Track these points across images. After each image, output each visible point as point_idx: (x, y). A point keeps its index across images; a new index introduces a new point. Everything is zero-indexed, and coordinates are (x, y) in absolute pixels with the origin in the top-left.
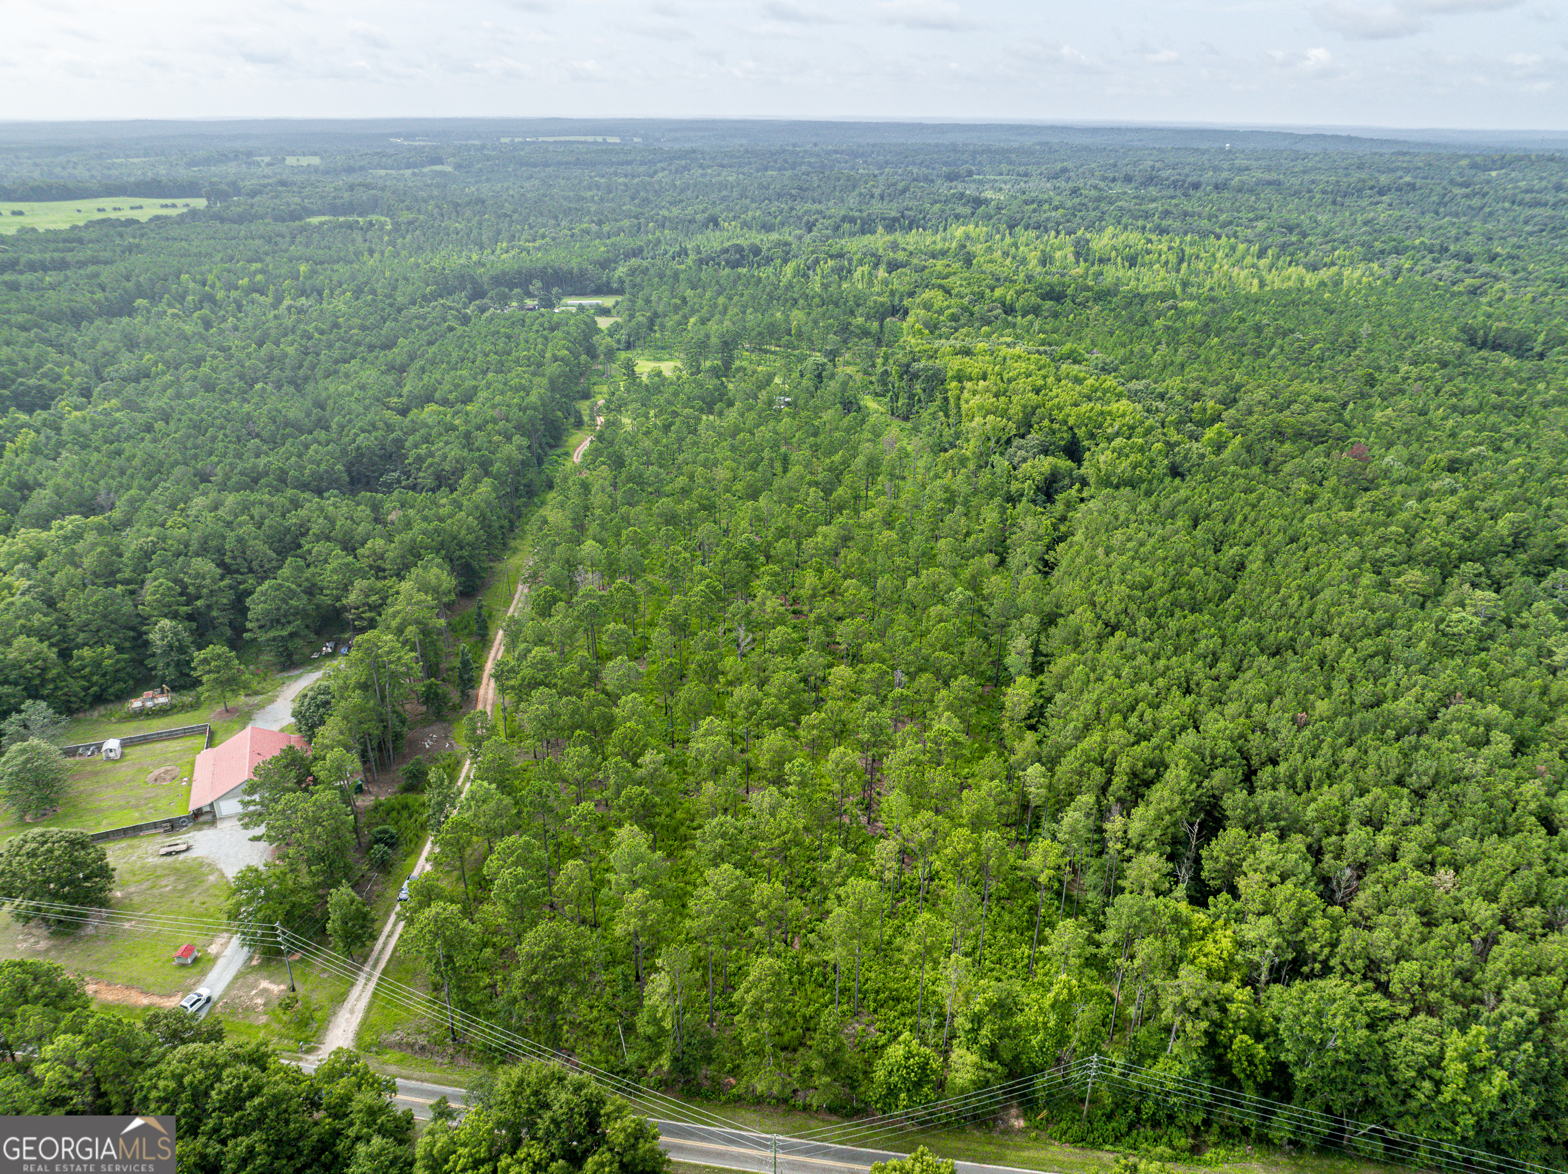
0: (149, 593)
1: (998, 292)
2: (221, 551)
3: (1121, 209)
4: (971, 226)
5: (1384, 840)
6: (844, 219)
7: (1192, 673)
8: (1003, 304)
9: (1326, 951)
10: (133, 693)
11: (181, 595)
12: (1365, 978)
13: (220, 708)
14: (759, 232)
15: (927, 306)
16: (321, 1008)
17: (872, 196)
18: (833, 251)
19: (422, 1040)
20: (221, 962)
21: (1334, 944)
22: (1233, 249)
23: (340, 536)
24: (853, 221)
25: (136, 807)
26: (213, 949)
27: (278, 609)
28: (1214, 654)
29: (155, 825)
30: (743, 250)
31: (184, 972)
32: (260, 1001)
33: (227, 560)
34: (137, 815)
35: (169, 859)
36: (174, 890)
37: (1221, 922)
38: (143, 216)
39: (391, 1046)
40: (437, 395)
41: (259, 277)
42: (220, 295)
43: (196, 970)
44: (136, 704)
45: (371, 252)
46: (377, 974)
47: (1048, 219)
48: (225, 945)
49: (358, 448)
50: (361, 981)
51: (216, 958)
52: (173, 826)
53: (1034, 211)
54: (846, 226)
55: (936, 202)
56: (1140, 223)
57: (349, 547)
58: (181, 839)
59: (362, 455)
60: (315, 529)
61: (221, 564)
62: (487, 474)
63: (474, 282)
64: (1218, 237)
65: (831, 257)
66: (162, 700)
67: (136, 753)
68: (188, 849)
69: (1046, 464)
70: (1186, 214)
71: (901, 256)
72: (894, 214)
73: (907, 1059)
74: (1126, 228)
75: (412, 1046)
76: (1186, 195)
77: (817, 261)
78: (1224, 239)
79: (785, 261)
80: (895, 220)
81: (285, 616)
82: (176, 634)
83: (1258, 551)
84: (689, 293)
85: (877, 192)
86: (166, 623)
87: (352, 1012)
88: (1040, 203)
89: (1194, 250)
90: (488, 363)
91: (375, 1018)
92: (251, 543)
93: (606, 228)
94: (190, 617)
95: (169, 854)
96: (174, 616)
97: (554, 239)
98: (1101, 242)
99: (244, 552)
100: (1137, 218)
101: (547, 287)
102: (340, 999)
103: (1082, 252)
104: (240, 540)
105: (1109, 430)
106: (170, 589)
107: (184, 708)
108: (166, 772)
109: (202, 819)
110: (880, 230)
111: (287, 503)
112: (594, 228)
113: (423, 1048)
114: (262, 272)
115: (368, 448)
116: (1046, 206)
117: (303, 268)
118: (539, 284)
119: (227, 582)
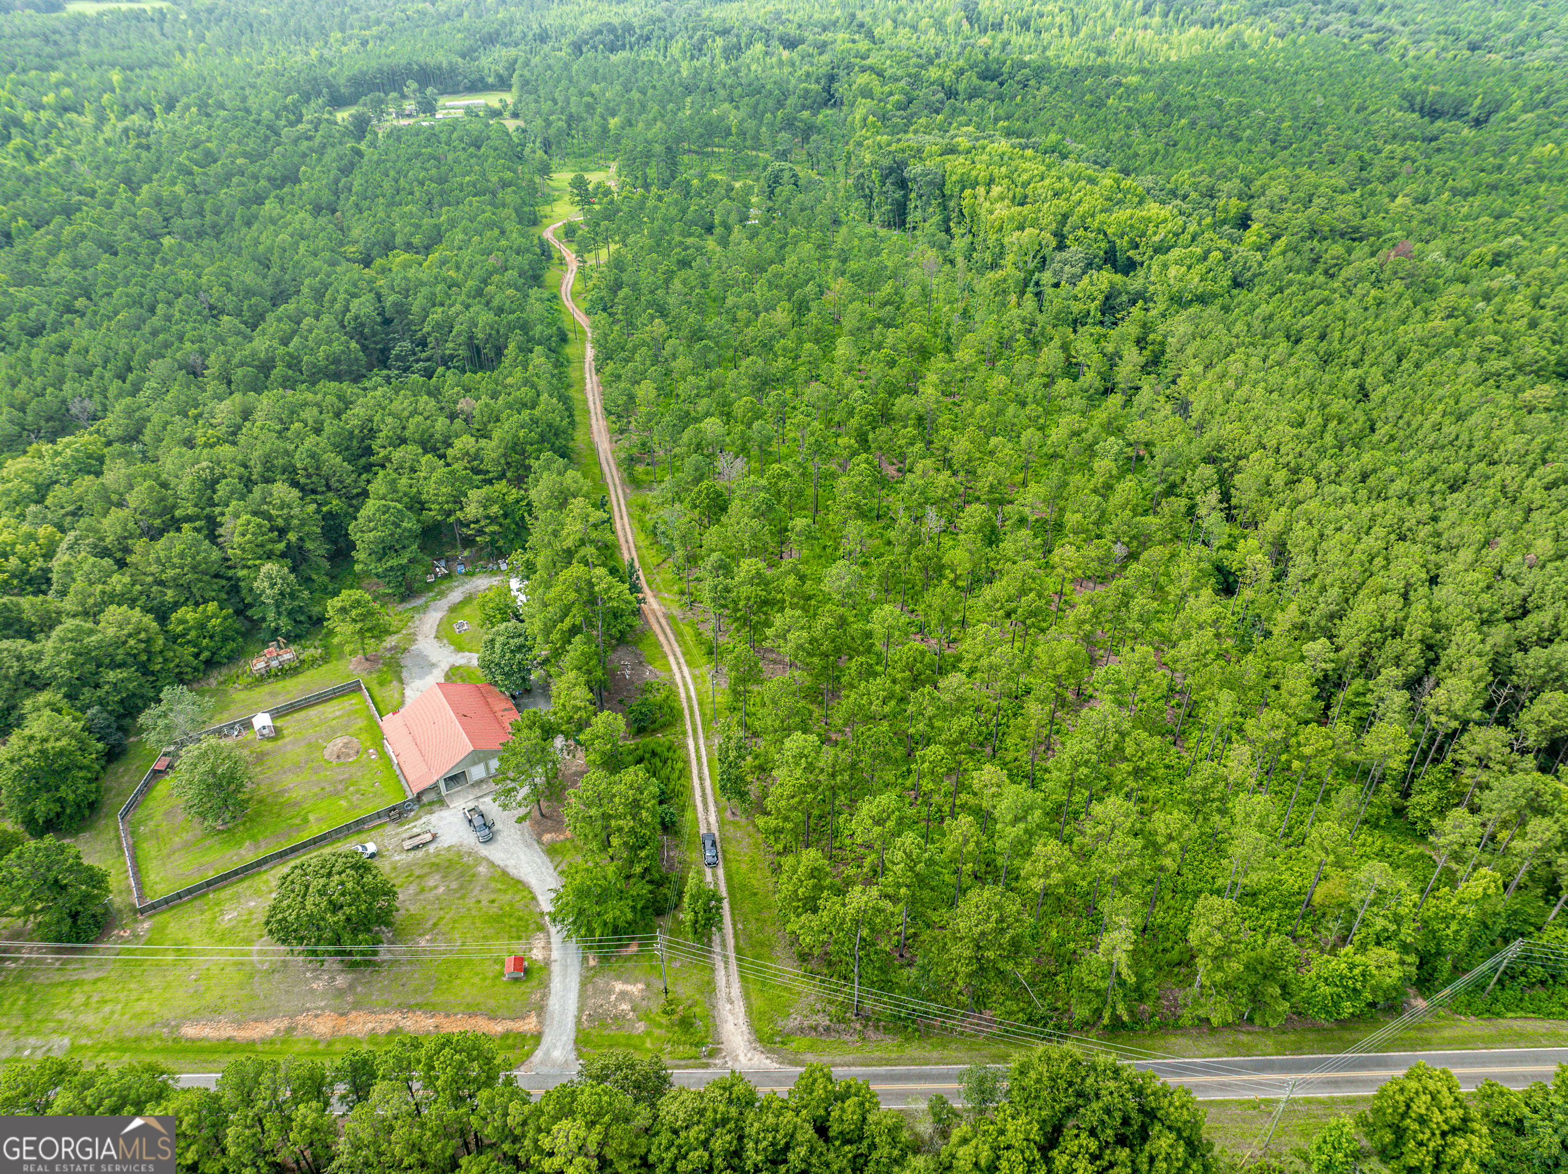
0: (234, 533)
2: (293, 471)
10: (252, 652)
11: (271, 530)
13: (360, 657)
16: (695, 1003)
19: (823, 1020)
20: (556, 969)
23: (417, 436)
25: (338, 794)
26: (537, 955)
27: (392, 535)
29: (378, 815)
31: (524, 987)
32: (625, 1007)
33: (302, 480)
35: (420, 854)
36: (449, 891)
39: (797, 1033)
43: (535, 983)
44: (258, 664)
46: (732, 954)
48: (548, 947)
50: (720, 965)
51: (547, 964)
52: (400, 812)
58: (418, 828)
61: (297, 485)
66: (288, 655)
68: (435, 837)
73: (1351, 969)
75: (815, 1028)
79: (669, 42)
81: (400, 542)
82: (283, 578)
86: (269, 567)
87: (731, 1001)
91: (759, 1003)
94: (283, 555)
95: (416, 848)
96: (274, 557)
99: (318, 468)
101: (421, 88)
102: (709, 990)
103: (972, 17)
104: (312, 455)
105: (1155, 239)
107: (315, 662)
108: (346, 745)
109: (426, 798)
111: (335, 401)
113: (827, 1029)
114: (67, 83)
115: (370, 317)
117: (112, 77)
118: (412, 84)
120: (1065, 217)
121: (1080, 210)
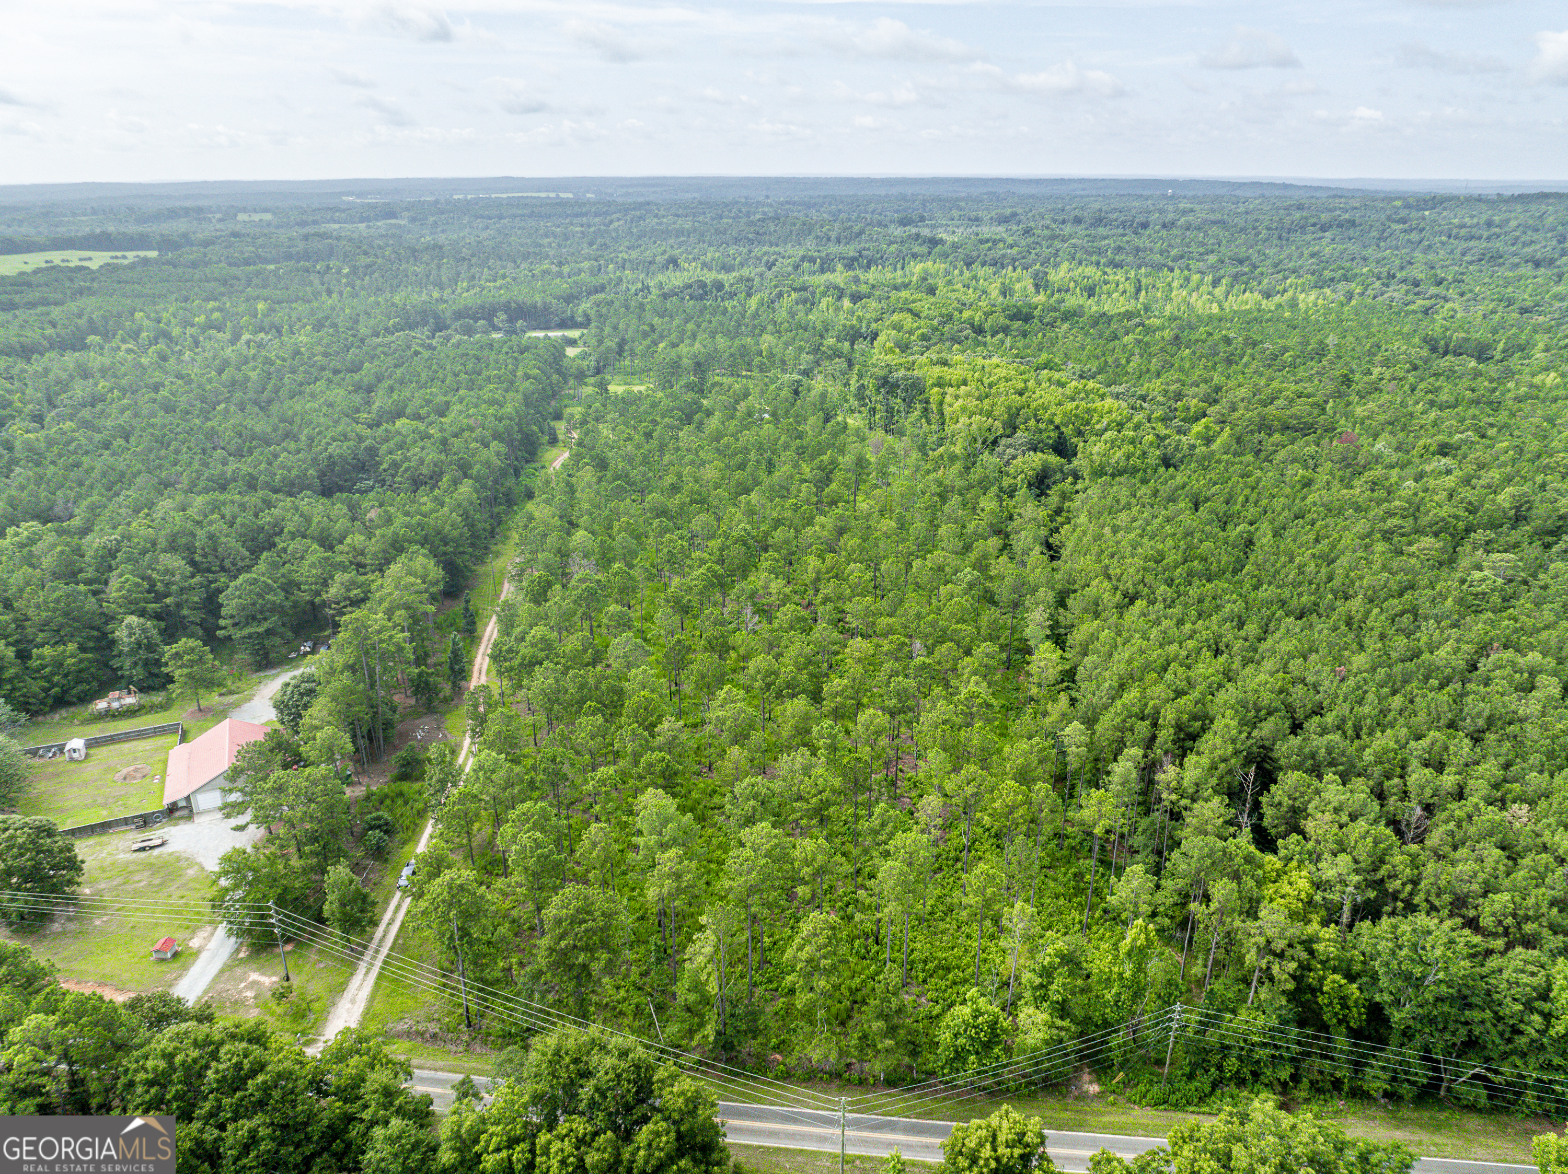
0: (115, 589)
1: (966, 314)
2: (190, 549)
3: (1075, 246)
4: (930, 263)
5: (1449, 780)
6: (803, 259)
7: (1220, 636)
8: (972, 326)
9: (1409, 888)
10: (100, 693)
11: (149, 592)
12: (1451, 915)
13: (193, 707)
14: (718, 272)
15: (898, 327)
16: (318, 999)
17: (829, 239)
18: (796, 285)
19: (434, 1028)
20: (204, 956)
21: (1415, 882)
22: (1187, 279)
23: (316, 534)
24: (812, 260)
25: (105, 805)
26: (195, 943)
27: (254, 604)
28: (1240, 617)
29: (126, 821)
30: (705, 285)
31: (163, 967)
32: (250, 994)
33: (198, 558)
34: (105, 813)
35: (142, 855)
36: (150, 885)
37: (1294, 864)
39: (399, 1035)
40: (408, 410)
41: (216, 315)
42: (176, 331)
43: (176, 965)
44: (101, 705)
45: (329, 293)
46: (378, 963)
47: (1004, 256)
48: (208, 939)
49: (330, 456)
50: (361, 970)
51: (199, 952)
52: (146, 821)
53: (990, 249)
54: (806, 265)
55: (891, 243)
56: (1094, 258)
57: (327, 543)
58: (155, 834)
59: (334, 463)
60: (290, 527)
61: (192, 563)
62: (466, 475)
63: (436, 317)
64: (1171, 270)
65: (795, 290)
66: (130, 700)
67: (101, 753)
68: (163, 844)
69: (1037, 460)
70: (1138, 250)
71: (864, 288)
72: (852, 254)
73: (976, 1017)
74: (1080, 263)
75: (421, 1034)
76: (1136, 233)
77: (780, 295)
78: (1177, 271)
79: (749, 295)
80: (854, 259)
81: (261, 612)
82: (144, 630)
83: (1265, 527)
84: (656, 321)
85: (833, 235)
86: (133, 619)
87: (353, 1002)
88: (995, 242)
89: (1150, 280)
90: (458, 382)
91: (379, 1007)
92: (223, 539)
93: (566, 269)
94: (158, 616)
95: (143, 849)
96: (142, 613)
97: (514, 279)
98: (1058, 275)
99: (215, 550)
100: (1091, 254)
101: (511, 320)
102: (341, 988)
103: (1040, 284)
104: (211, 537)
105: (1098, 427)
106: (137, 585)
107: (153, 709)
108: (136, 770)
109: (177, 814)
110: (839, 267)
111: (260, 504)
112: (554, 269)
113: (434, 1036)
114: (219, 309)
115: (340, 456)
116: (1001, 245)
117: (261, 306)
118: (504, 317)
119: (198, 579)
120: (1019, 410)
121: (1034, 405)
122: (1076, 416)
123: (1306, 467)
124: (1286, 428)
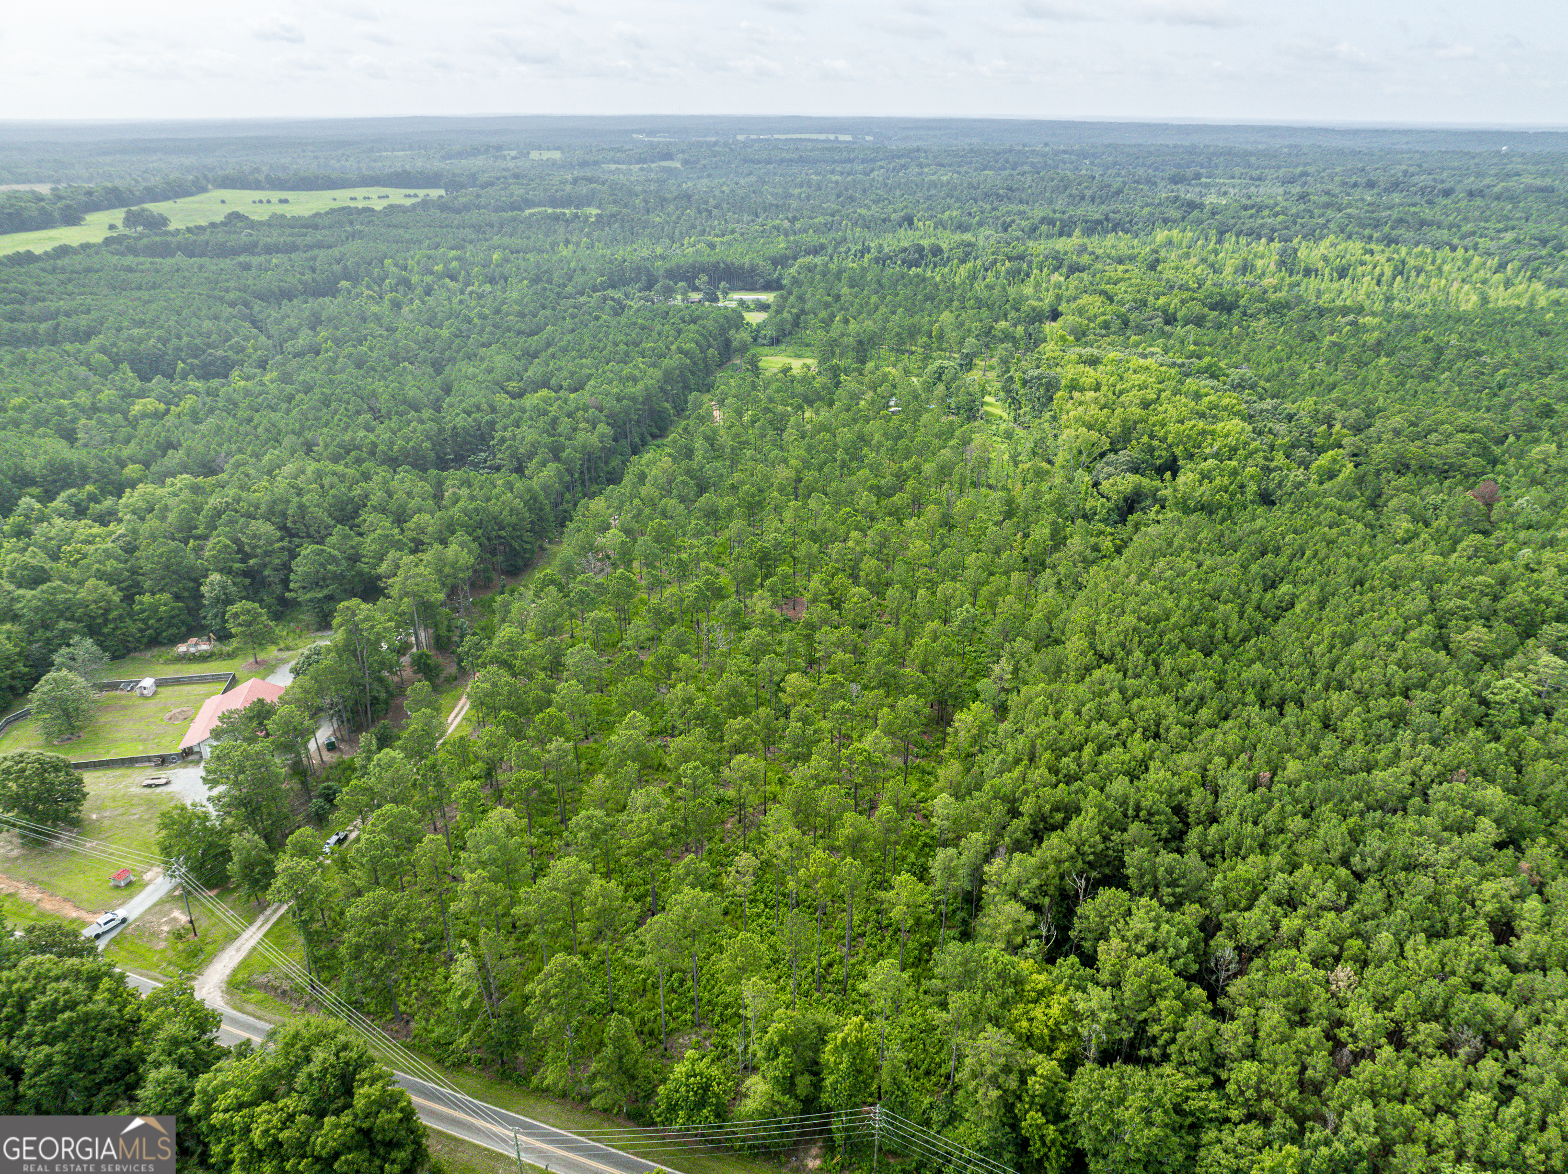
0: (210, 548)
1: (1162, 300)
2: (284, 515)
3: (1349, 216)
4: (1175, 232)
5: (1290, 924)
6: (1043, 221)
7: (1165, 717)
8: (1165, 312)
9: (1166, 1036)
10: (183, 639)
11: (238, 552)
12: (1205, 1071)
13: (251, 660)
14: (953, 232)
15: (1081, 312)
16: (214, 942)
17: (1083, 198)
18: (1015, 253)
19: (286, 985)
20: (149, 889)
21: (1177, 1029)
22: (1467, 262)
23: (393, 509)
24: (1052, 223)
25: (143, 741)
26: (148, 876)
27: (317, 572)
28: (1202, 698)
29: (149, 759)
30: (923, 249)
31: (116, 893)
32: (166, 928)
33: (288, 524)
34: (141, 748)
35: (149, 790)
36: (140, 819)
37: (1060, 987)
38: (378, 205)
39: (260, 987)
40: (553, 381)
41: (454, 264)
42: (415, 279)
43: (126, 893)
44: (182, 648)
45: (567, 242)
46: (274, 919)
47: (1262, 226)
48: (157, 875)
49: (453, 428)
50: (259, 922)
51: (146, 885)
52: (163, 761)
53: (1251, 216)
54: (1044, 228)
55: (1147, 205)
56: (1367, 232)
57: (400, 519)
58: (164, 774)
59: (457, 434)
60: (374, 500)
61: (283, 528)
62: (557, 458)
63: (649, 275)
64: (1454, 249)
65: (1010, 259)
66: (206, 647)
67: (166, 691)
68: (167, 783)
69: (1128, 482)
70: (1423, 223)
71: (1085, 259)
72: (1097, 216)
74: (1349, 237)
75: (275, 989)
76: (1429, 202)
77: (995, 262)
78: (1460, 252)
79: (963, 261)
80: (1099, 222)
81: (324, 579)
82: (224, 588)
83: (1314, 592)
84: (845, 290)
85: (1088, 193)
86: (218, 577)
87: (238, 950)
88: (1260, 209)
89: (1420, 262)
90: (616, 353)
91: (255, 958)
92: (311, 509)
93: (798, 225)
94: (246, 574)
95: (149, 786)
96: (229, 571)
97: (742, 234)
98: (1309, 253)
99: (304, 518)
100: (1364, 226)
101: (714, 281)
102: (232, 937)
103: (1287, 262)
104: (301, 507)
105: (1208, 451)
106: (226, 546)
107: (222, 656)
108: (181, 712)
109: (191, 758)
110: (1077, 232)
111: (358, 475)
112: (786, 224)
113: (284, 993)
114: (458, 259)
115: (464, 428)
116: (1266, 212)
117: (495, 256)
118: (705, 278)
119: (285, 543)
122: (1189, 436)
123: (1415, 520)
124: (1425, 468)
